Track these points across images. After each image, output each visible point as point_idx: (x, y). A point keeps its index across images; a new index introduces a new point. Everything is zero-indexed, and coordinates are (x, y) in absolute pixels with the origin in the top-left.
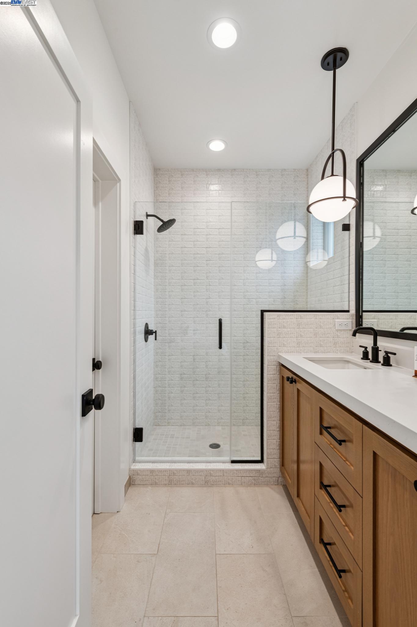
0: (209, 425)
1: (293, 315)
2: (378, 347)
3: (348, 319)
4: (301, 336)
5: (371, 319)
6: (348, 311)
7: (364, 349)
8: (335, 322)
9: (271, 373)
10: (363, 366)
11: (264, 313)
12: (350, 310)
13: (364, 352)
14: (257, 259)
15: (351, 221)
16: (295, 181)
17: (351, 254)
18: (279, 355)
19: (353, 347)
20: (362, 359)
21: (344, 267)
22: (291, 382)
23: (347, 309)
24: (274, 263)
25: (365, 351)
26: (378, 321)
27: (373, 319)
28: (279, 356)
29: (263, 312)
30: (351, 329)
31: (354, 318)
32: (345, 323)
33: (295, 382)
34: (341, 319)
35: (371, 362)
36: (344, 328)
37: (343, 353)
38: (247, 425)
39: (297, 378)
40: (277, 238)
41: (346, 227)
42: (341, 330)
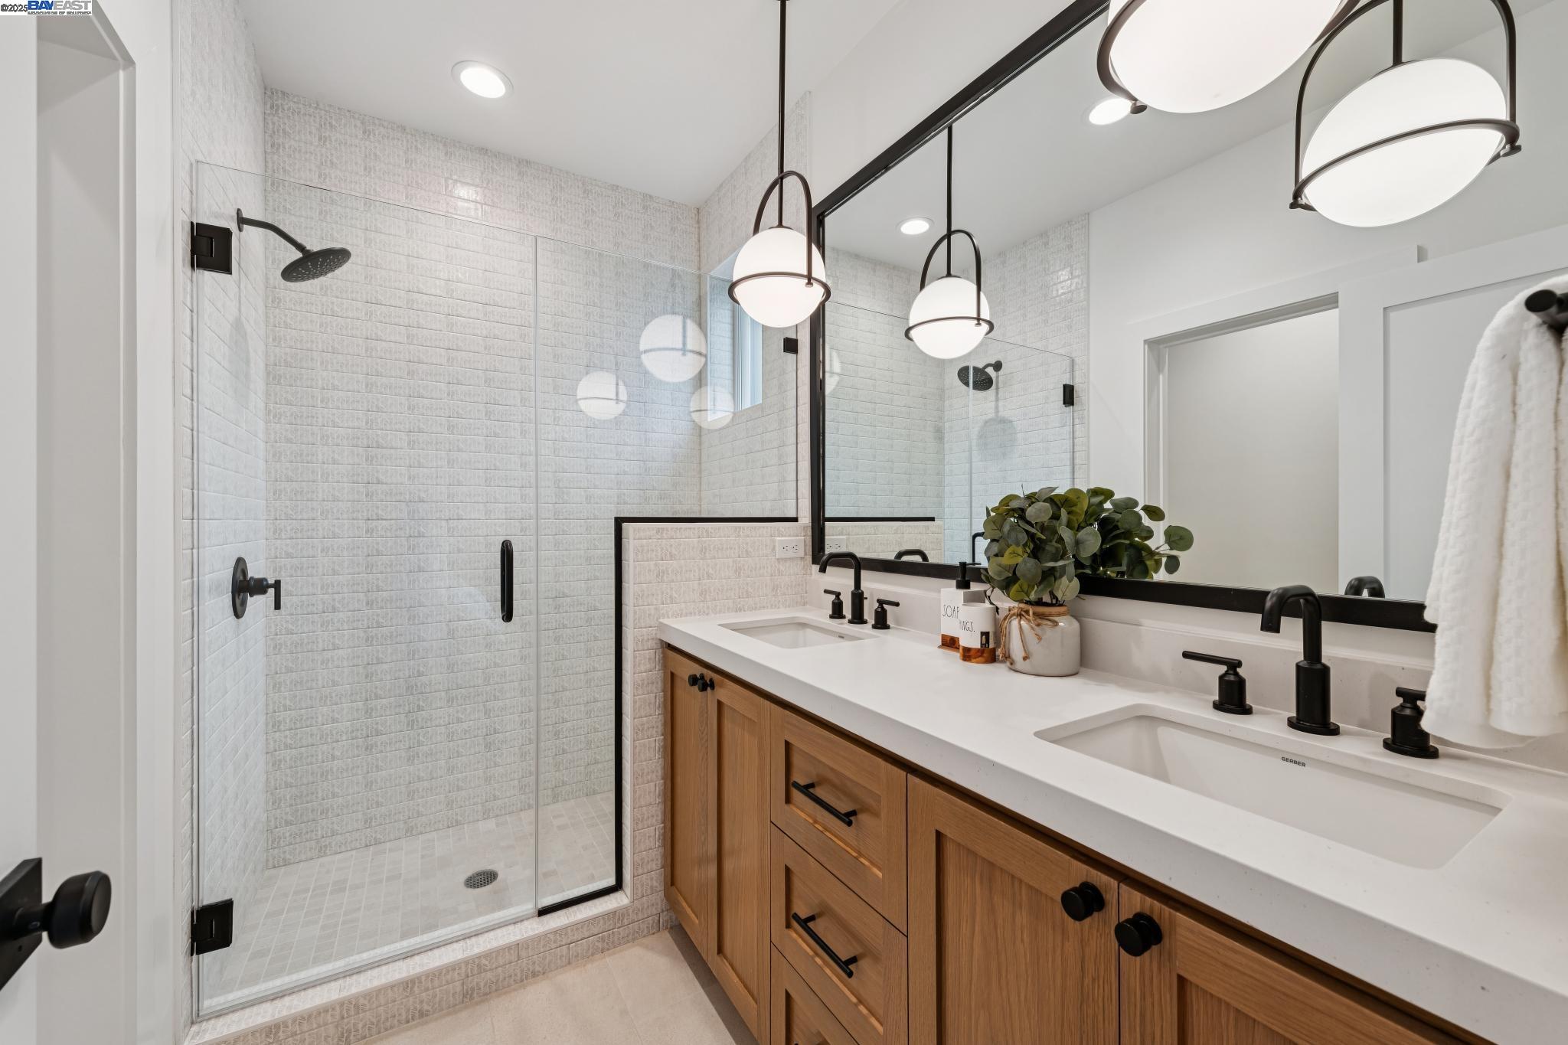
0: (458, 823)
1: (690, 528)
2: (863, 593)
3: (798, 536)
4: (709, 576)
5: (836, 535)
6: (795, 520)
7: (833, 597)
8: (774, 541)
9: (643, 668)
10: (835, 632)
11: (624, 525)
12: (799, 516)
13: (833, 603)
14: (580, 394)
15: (798, 334)
16: (673, 229)
17: (800, 402)
18: (661, 623)
19: (806, 593)
20: (831, 617)
21: (786, 427)
22: (703, 688)
23: (793, 515)
24: (622, 406)
25: (836, 601)
26: (848, 539)
27: (839, 535)
28: (662, 627)
29: (619, 522)
30: (803, 556)
31: (810, 533)
32: (794, 545)
33: (712, 685)
34: (785, 536)
35: (850, 622)
36: (791, 554)
37: (789, 607)
38: (565, 800)
39: (716, 677)
40: (642, 348)
41: (791, 346)
42: (785, 560)
